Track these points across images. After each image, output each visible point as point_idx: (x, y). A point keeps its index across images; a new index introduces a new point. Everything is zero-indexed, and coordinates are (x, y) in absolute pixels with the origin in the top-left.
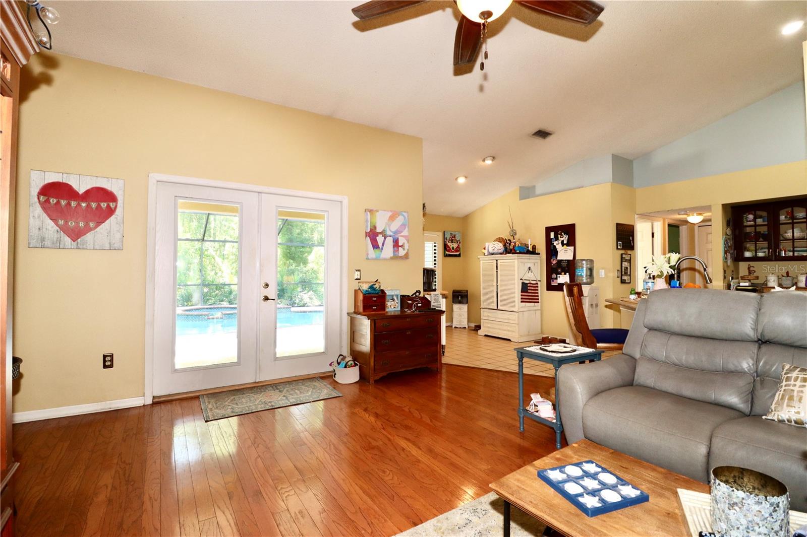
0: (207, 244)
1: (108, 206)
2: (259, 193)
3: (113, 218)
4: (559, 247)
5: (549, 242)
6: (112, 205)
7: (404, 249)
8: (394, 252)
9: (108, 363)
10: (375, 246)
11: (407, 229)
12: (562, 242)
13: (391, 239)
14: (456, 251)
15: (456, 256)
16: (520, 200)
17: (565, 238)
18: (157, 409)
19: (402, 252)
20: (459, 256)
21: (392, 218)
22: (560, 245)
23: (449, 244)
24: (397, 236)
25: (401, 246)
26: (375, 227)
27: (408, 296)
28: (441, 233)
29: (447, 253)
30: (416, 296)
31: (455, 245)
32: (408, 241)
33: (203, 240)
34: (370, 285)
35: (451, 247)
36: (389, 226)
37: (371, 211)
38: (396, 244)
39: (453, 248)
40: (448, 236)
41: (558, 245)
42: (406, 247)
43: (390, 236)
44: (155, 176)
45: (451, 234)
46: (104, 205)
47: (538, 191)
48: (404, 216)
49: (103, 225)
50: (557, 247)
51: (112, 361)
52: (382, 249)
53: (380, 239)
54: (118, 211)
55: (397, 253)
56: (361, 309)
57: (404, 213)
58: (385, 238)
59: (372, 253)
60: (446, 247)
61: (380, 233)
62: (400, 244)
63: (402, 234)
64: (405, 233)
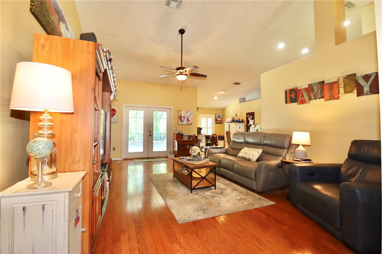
0: (137, 119)
1: (114, 113)
2: (149, 107)
3: (115, 115)
4: (250, 120)
5: (247, 118)
6: (115, 112)
7: (190, 122)
8: (187, 122)
9: (114, 149)
10: (181, 121)
11: (191, 116)
12: (251, 118)
13: (186, 119)
14: (221, 121)
15: (220, 123)
16: (240, 103)
17: (251, 117)
18: (124, 161)
19: (190, 123)
20: (222, 123)
21: (187, 112)
22: (250, 119)
23: (217, 119)
24: (188, 118)
25: (190, 121)
26: (181, 115)
27: (191, 136)
28: (214, 115)
29: (217, 122)
30: (194, 136)
31: (220, 119)
32: (192, 119)
33: (136, 118)
34: (178, 132)
35: (218, 120)
36: (186, 115)
37: (180, 111)
38: (188, 120)
39: (219, 120)
40: (217, 116)
41: (249, 119)
42: (191, 121)
43: (186, 118)
44: (124, 105)
45: (218, 115)
46: (113, 112)
47: (246, 100)
48: (190, 112)
49: (113, 117)
50: (249, 120)
51: (115, 149)
52: (183, 122)
53: (183, 119)
54: (116, 114)
55: (188, 123)
56: (176, 139)
57: (191, 111)
58: (184, 119)
59: (180, 123)
60: (216, 120)
61: (183, 117)
62: (189, 120)
63: (190, 117)
64: (191, 117)
